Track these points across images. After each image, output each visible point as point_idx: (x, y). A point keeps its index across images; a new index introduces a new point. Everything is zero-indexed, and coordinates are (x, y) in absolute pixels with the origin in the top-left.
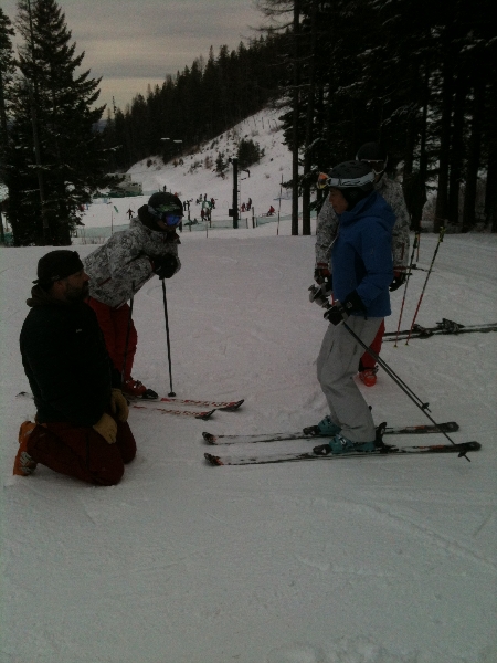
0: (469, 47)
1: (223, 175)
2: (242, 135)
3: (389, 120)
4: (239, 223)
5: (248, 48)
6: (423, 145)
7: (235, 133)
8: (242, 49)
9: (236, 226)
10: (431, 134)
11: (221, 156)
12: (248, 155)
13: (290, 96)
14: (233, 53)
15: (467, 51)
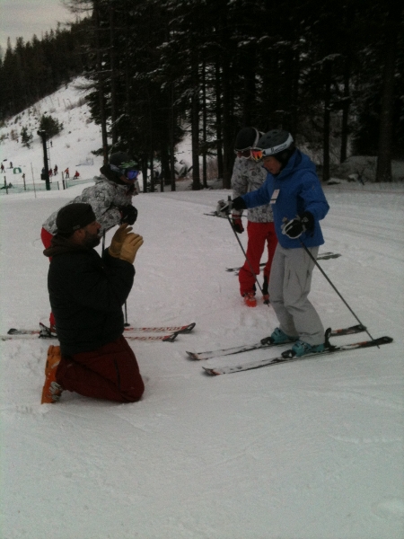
0: (245, 43)
1: (28, 145)
2: (42, 112)
3: (179, 101)
4: (51, 186)
5: (40, 40)
6: (205, 121)
7: (35, 111)
8: (35, 41)
9: (48, 188)
10: (210, 111)
11: (25, 129)
12: (49, 129)
13: (94, 79)
14: (28, 44)
15: (243, 45)
